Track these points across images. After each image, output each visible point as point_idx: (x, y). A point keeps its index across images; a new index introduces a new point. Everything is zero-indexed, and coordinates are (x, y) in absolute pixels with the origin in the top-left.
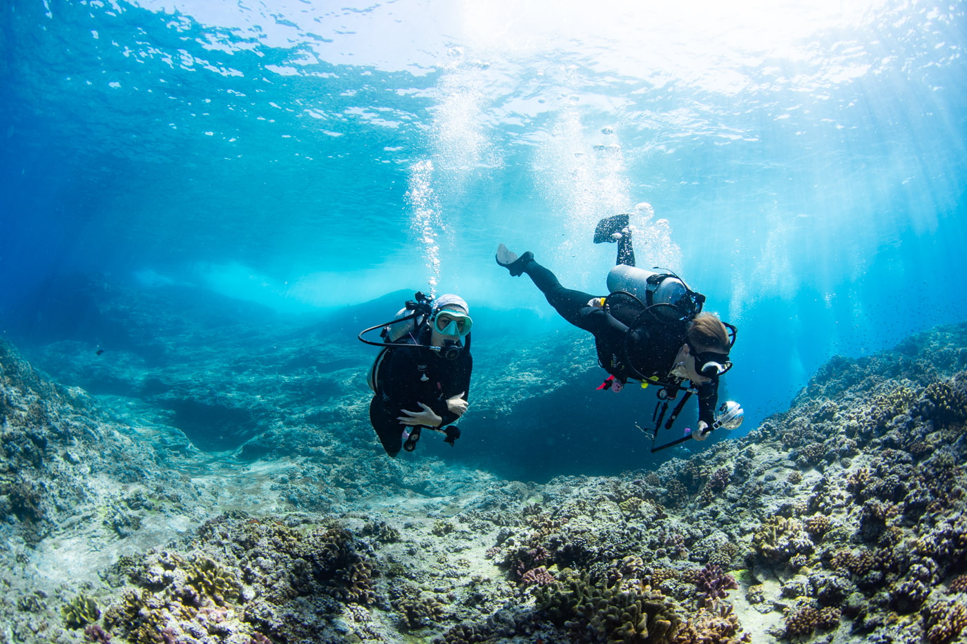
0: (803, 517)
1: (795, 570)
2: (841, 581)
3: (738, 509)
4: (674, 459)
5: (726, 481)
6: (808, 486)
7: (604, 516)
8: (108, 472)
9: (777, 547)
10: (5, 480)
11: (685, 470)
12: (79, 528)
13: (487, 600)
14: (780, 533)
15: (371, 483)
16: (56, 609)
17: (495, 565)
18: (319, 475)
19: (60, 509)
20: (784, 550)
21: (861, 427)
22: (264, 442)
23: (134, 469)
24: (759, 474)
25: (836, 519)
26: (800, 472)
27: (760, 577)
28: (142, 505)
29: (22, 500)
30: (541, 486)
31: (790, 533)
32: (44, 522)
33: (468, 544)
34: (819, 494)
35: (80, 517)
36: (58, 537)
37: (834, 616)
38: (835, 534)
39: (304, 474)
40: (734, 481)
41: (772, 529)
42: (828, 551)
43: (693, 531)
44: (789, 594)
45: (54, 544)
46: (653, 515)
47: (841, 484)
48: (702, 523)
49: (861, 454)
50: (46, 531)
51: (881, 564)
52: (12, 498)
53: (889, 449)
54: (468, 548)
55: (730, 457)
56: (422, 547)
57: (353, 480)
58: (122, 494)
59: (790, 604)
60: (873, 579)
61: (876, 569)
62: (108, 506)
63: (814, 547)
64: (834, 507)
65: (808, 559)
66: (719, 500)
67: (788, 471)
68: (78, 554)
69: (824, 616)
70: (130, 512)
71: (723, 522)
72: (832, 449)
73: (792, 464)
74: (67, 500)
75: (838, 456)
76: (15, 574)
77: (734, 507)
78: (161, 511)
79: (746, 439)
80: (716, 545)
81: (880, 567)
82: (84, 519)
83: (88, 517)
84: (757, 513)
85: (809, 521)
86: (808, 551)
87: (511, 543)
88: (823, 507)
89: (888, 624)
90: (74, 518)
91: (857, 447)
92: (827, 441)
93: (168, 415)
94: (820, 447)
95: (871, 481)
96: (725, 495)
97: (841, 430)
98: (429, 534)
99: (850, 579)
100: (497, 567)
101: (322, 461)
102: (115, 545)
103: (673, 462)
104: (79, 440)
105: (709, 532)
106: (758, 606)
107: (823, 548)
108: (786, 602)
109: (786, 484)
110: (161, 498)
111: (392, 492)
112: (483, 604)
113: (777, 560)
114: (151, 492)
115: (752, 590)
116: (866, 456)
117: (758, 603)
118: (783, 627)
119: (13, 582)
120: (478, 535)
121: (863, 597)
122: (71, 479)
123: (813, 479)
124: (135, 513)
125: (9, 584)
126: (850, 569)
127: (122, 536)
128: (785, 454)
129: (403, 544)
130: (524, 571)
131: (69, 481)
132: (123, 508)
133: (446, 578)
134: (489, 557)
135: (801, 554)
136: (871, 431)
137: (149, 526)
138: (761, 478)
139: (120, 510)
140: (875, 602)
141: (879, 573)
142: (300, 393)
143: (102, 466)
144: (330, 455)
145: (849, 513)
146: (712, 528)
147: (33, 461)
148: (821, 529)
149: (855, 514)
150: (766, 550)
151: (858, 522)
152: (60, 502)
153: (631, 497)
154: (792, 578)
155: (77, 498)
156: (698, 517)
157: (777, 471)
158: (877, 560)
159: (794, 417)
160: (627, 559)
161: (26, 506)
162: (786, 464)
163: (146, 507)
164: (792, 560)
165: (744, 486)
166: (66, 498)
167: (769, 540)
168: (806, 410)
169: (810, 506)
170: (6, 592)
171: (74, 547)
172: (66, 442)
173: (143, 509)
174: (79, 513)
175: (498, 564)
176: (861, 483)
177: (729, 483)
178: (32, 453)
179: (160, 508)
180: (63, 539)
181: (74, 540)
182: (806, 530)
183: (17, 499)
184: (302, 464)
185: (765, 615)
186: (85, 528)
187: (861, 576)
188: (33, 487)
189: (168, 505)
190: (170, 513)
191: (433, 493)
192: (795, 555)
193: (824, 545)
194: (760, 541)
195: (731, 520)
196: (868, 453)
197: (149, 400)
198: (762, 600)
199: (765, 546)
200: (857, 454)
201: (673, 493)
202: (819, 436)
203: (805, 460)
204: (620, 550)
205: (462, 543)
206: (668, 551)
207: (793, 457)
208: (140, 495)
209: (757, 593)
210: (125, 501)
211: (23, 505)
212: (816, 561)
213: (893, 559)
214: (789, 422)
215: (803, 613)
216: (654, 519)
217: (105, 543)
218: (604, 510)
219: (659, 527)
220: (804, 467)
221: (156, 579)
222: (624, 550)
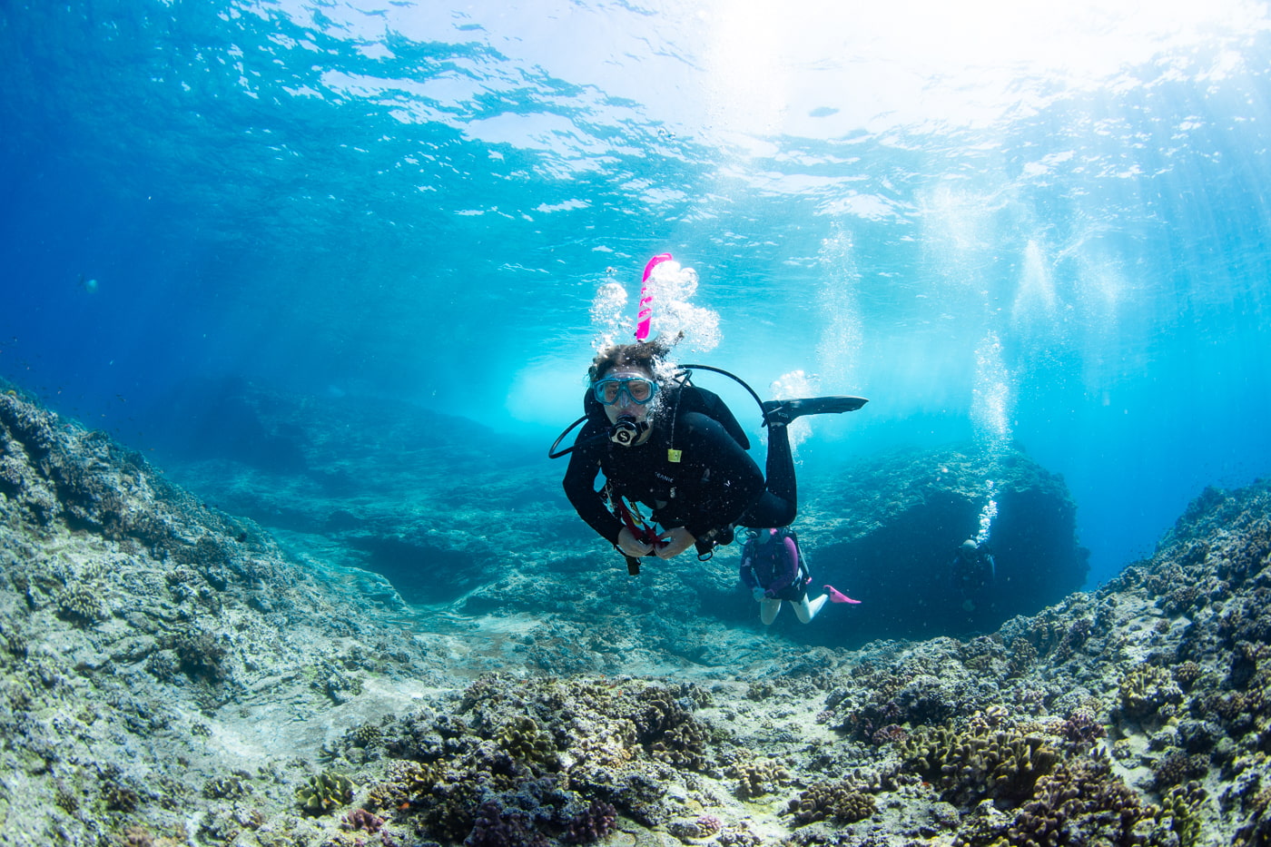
0: (1171, 666)
1: (1164, 720)
2: (1210, 726)
3: (1101, 662)
4: (1019, 616)
5: (1086, 633)
6: (1176, 635)
7: (952, 674)
8: (310, 624)
9: (1145, 697)
10: (171, 631)
11: (1034, 628)
12: (278, 692)
13: (834, 762)
14: (1148, 682)
15: (635, 647)
16: (268, 794)
17: (830, 729)
18: (572, 636)
19: (250, 668)
20: (1152, 699)
21: (1234, 565)
22: (497, 594)
23: (343, 621)
24: (1123, 623)
25: (1207, 667)
26: (1168, 620)
27: (1126, 732)
28: (362, 665)
29: (199, 656)
30: (852, 653)
31: (1159, 681)
32: (228, 684)
33: (793, 709)
34: (1189, 641)
35: (279, 679)
36: (246, 703)
37: (1203, 762)
38: (1205, 681)
39: (552, 633)
40: (1095, 633)
41: (1140, 676)
42: (1198, 698)
43: (1052, 688)
44: (1157, 746)
45: (241, 712)
46: (1005, 673)
47: (1211, 629)
48: (1061, 679)
49: (1234, 597)
50: (229, 696)
51: (1250, 705)
52: (180, 653)
53: (1263, 588)
54: (793, 714)
55: (1088, 609)
56: (740, 712)
57: (612, 643)
58: (336, 651)
59: (1157, 756)
60: (1242, 722)
61: (1245, 711)
62: (317, 665)
63: (1183, 696)
64: (1204, 653)
65: (1176, 709)
66: (1078, 655)
67: (1156, 621)
68: (276, 724)
69: (1194, 763)
70: (348, 673)
71: (1083, 679)
72: (1204, 592)
73: (1159, 612)
74: (260, 657)
75: (1209, 600)
76: (191, 750)
77: (1096, 661)
78: (385, 673)
79: (1106, 588)
80: (1078, 700)
81: (1249, 709)
82: (284, 680)
83: (290, 679)
84: (1122, 666)
85: (1178, 668)
86: (1176, 699)
87: (849, 704)
88: (1193, 654)
89: (1256, 764)
90: (270, 680)
91: (1229, 589)
92: (1198, 584)
93: (362, 557)
94: (1191, 591)
95: (1243, 624)
96: (1085, 649)
97: (1213, 571)
98: (743, 698)
99: (1220, 725)
100: (833, 733)
101: (572, 619)
102: (327, 714)
103: (1018, 620)
104: (267, 583)
105: (1068, 689)
106: (1125, 762)
107: (1192, 696)
108: (1154, 755)
109: (1153, 633)
110: (384, 657)
111: (660, 659)
112: (829, 767)
113: (1144, 712)
114: (371, 649)
115: (1118, 744)
116: (1239, 599)
117: (1124, 758)
118: (1152, 778)
119: (192, 760)
120: (801, 700)
121: (1231, 741)
122: (265, 631)
123: (1182, 627)
124: (354, 674)
125: (187, 764)
126: (1220, 713)
127: (337, 702)
128: (1152, 603)
129: (716, 709)
130: (872, 731)
131: (262, 634)
132: (339, 668)
133: (779, 743)
134: (821, 722)
135: (1170, 703)
136: (1245, 570)
137: (373, 690)
138: (1126, 629)
139: (336, 670)
140: (1244, 744)
141: (1248, 715)
142: (538, 534)
143: (301, 616)
144: (582, 611)
145: (1219, 659)
146: (1073, 685)
147: (212, 607)
148: (1191, 677)
149: (1226, 660)
150: (1133, 699)
151: (1229, 668)
152: (251, 658)
153: (976, 655)
154: (1160, 730)
155: (274, 654)
156: (1056, 674)
157: (1143, 620)
158: (1246, 702)
159: (1160, 563)
160: (990, 709)
161: (205, 663)
162: (1152, 612)
163: (367, 668)
164: (1160, 710)
165: (1107, 637)
166: (258, 654)
167: (1137, 689)
168: (1173, 554)
169: (1179, 655)
170: (182, 775)
171: (269, 715)
172: (250, 585)
173: (362, 670)
174: (278, 673)
175: (835, 729)
176: (1232, 626)
177: (1089, 636)
178: (210, 597)
179: (384, 669)
180: (253, 705)
181: (270, 708)
182: (1174, 678)
183: (192, 655)
184: (547, 622)
185: (1132, 771)
186: (285, 692)
187: (1231, 720)
188: (216, 640)
189: (394, 667)
190: (398, 676)
191: (711, 662)
192: (1163, 704)
193: (1194, 693)
194: (1128, 689)
195: (1093, 676)
196: (1241, 596)
197: (335, 536)
198: (1129, 755)
199: (1133, 695)
200: (1229, 597)
201: (1020, 655)
202: (1189, 579)
203: (1173, 606)
204: (981, 703)
205: (786, 708)
206: (1027, 709)
207: (1160, 605)
208: (359, 652)
209: (1123, 747)
210: (341, 659)
211: (200, 661)
212: (1184, 711)
213: (1262, 700)
214: (1155, 568)
215: (1173, 760)
216: (1006, 678)
217: (314, 710)
218: (951, 667)
219: (1012, 687)
220: (1173, 614)
221: (434, 748)
222: (985, 702)
